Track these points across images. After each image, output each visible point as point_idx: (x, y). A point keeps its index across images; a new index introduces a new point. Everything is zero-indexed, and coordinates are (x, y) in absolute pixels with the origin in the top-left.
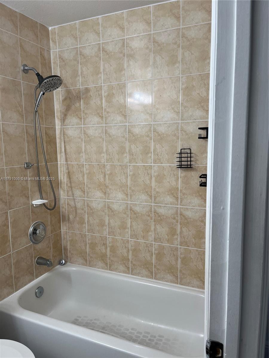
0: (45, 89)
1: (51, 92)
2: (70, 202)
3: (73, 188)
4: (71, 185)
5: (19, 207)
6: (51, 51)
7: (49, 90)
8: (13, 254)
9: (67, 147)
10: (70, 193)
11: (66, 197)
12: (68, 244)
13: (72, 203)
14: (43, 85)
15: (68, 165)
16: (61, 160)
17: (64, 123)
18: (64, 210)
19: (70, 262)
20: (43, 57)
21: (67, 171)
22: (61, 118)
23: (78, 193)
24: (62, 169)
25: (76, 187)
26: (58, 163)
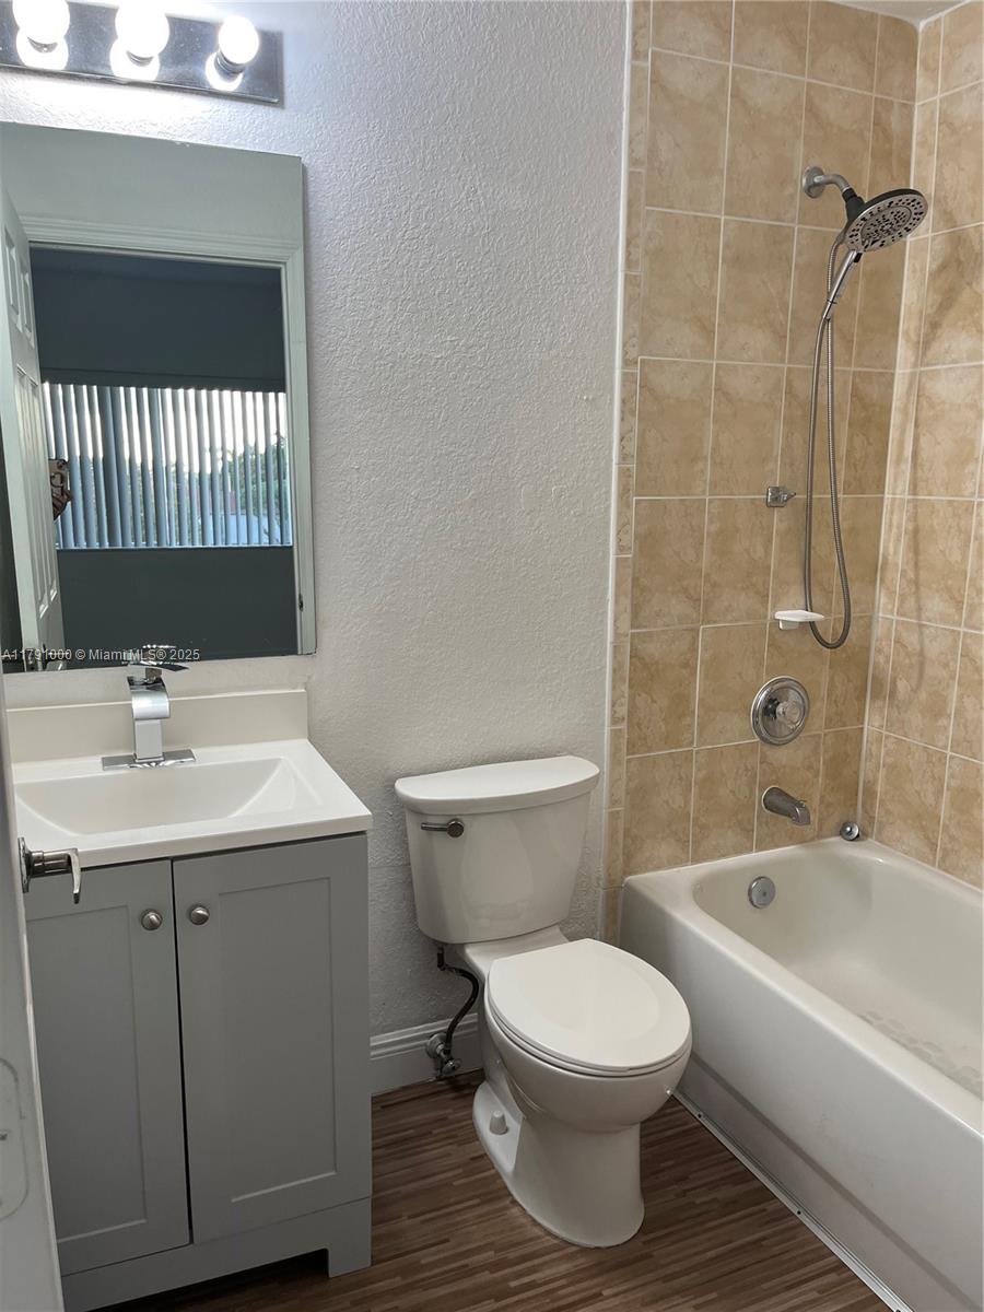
0: (863, 243)
1: (882, 249)
2: (905, 634)
3: (922, 588)
4: (917, 575)
5: (731, 621)
6: (917, 104)
7: (879, 243)
8: (697, 752)
9: (923, 441)
10: (911, 603)
11: (895, 617)
12: (882, 773)
13: (912, 640)
14: (856, 228)
15: (915, 507)
16: (896, 486)
17: (924, 354)
18: (882, 660)
19: (877, 839)
20: (884, 131)
21: (910, 528)
22: (919, 336)
23: (935, 605)
24: (895, 517)
25: (934, 586)
26: (883, 498)
